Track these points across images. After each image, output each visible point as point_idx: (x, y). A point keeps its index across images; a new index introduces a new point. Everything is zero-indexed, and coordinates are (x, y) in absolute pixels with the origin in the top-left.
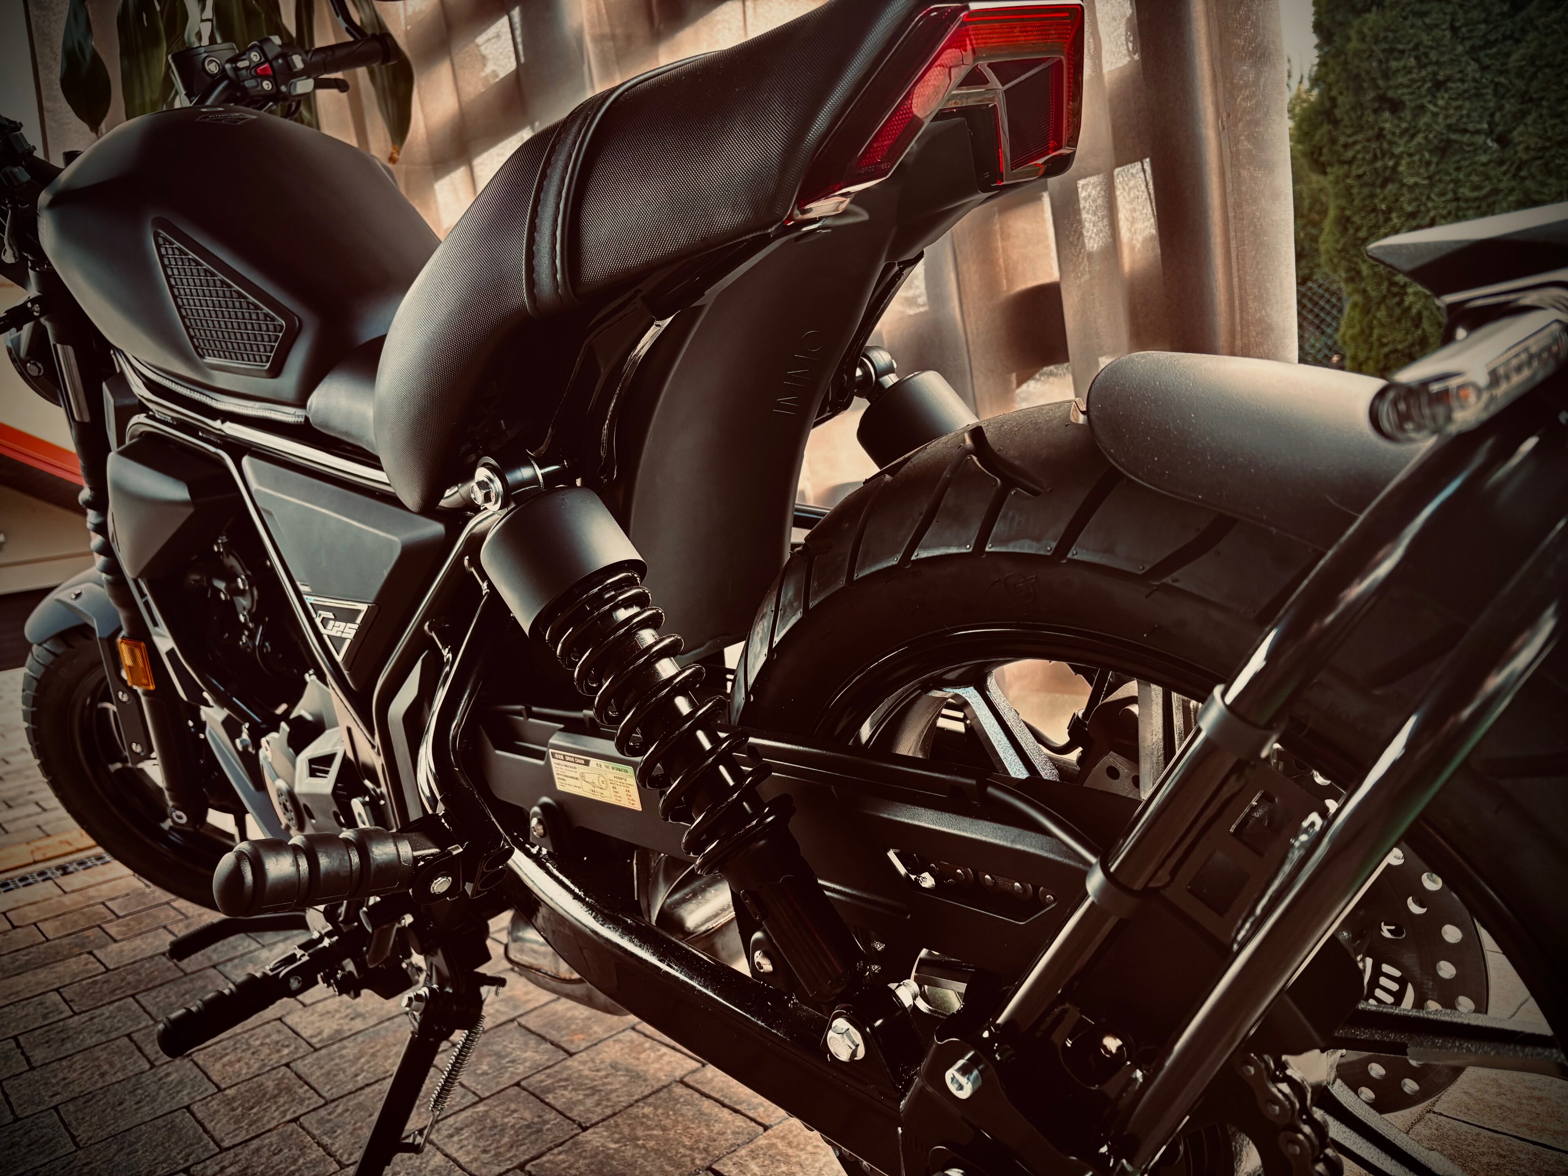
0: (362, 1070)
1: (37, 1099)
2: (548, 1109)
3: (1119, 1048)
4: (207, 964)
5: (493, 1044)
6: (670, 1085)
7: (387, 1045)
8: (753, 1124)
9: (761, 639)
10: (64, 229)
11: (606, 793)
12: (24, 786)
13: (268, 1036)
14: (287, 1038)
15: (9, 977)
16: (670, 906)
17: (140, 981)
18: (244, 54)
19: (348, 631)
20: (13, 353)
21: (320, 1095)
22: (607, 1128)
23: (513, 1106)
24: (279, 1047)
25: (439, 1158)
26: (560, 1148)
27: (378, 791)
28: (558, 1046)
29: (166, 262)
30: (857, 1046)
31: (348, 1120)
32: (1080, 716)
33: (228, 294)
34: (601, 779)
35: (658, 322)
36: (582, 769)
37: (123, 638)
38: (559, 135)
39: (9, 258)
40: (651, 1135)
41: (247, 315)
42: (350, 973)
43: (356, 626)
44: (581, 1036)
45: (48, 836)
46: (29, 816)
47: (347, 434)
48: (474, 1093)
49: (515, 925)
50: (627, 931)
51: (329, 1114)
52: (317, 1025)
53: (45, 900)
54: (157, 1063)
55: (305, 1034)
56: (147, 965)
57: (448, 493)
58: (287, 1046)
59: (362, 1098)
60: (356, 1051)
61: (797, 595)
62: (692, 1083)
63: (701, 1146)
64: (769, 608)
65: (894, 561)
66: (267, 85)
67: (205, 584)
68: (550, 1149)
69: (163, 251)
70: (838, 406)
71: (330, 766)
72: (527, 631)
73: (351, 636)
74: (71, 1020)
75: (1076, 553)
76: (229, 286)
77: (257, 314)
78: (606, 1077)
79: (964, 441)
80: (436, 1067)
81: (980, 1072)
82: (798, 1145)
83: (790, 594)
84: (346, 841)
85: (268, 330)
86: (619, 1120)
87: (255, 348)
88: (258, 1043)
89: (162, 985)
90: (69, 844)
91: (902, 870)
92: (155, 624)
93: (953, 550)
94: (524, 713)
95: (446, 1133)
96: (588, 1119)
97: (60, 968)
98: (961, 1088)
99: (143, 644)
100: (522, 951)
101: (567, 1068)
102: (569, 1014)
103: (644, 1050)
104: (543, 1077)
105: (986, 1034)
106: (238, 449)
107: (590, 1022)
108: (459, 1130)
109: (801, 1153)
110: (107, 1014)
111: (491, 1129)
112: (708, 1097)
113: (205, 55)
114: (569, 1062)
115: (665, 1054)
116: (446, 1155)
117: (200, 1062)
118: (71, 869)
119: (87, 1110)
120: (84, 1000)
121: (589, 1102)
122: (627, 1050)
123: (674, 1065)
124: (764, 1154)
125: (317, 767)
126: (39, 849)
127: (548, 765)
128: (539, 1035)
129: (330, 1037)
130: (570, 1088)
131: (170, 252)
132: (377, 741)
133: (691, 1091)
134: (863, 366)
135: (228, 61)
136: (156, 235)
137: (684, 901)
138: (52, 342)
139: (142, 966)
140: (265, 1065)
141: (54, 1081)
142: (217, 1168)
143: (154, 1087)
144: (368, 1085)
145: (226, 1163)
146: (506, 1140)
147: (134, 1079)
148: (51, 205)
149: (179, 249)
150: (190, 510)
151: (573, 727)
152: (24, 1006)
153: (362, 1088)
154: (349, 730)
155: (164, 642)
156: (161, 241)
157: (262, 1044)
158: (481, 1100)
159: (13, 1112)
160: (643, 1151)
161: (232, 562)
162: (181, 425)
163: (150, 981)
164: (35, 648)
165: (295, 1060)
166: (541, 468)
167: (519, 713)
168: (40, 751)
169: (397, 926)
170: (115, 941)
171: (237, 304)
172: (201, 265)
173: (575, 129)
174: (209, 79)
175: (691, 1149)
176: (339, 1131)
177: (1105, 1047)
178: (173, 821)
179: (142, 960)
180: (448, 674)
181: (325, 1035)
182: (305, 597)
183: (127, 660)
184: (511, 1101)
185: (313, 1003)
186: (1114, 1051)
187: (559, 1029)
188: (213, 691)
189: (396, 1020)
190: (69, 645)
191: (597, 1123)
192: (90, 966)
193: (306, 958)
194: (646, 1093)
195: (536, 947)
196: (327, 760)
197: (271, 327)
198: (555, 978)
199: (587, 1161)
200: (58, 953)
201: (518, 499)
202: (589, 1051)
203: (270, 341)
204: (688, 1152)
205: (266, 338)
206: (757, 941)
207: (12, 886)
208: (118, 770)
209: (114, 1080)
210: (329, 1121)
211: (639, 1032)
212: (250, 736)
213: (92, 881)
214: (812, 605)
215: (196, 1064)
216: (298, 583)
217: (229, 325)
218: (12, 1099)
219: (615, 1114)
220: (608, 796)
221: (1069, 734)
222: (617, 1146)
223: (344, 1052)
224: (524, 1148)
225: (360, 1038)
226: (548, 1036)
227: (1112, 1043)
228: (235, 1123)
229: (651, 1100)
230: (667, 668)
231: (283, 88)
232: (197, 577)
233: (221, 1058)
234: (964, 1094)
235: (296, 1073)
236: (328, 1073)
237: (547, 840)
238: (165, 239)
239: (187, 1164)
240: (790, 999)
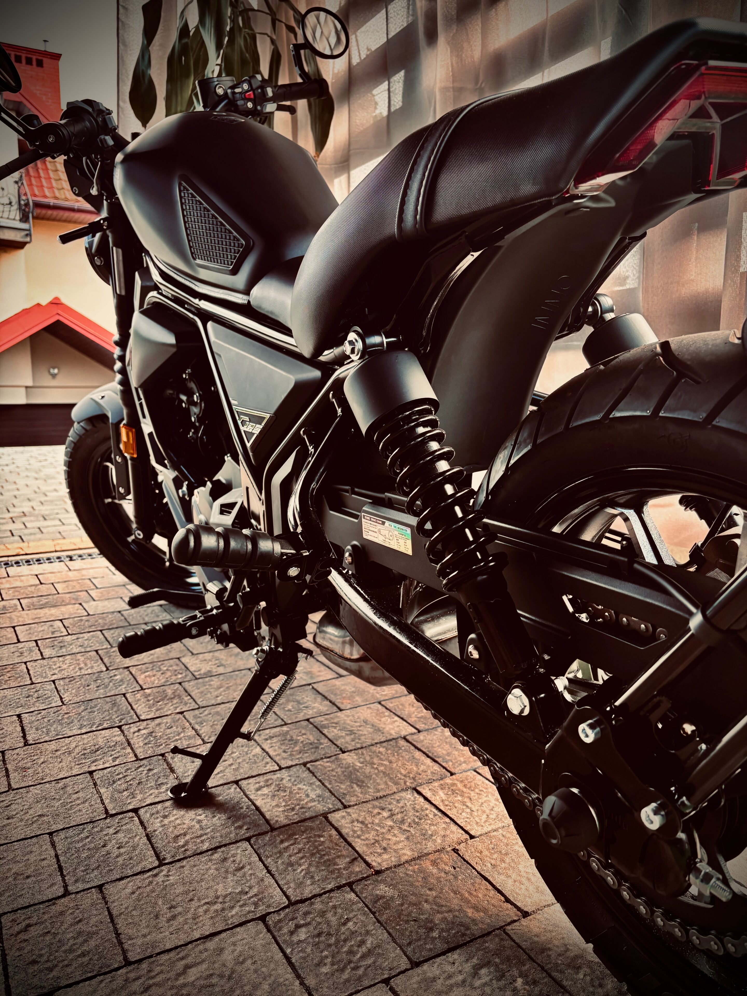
0: (221, 695)
1: (44, 675)
2: (323, 737)
3: (693, 731)
4: (142, 622)
5: (296, 696)
6: (398, 738)
7: (236, 684)
8: (444, 770)
9: (502, 461)
10: (129, 177)
11: (392, 542)
12: (54, 509)
13: (171, 666)
14: (181, 669)
15: (36, 609)
16: (417, 622)
17: (105, 624)
18: (239, 84)
19: (257, 429)
20: (88, 251)
21: (196, 702)
22: (357, 754)
23: (303, 732)
24: (176, 673)
25: (258, 750)
26: (328, 760)
27: (259, 527)
28: (334, 704)
29: (183, 201)
30: (525, 706)
31: (210, 719)
32: (699, 545)
33: (215, 223)
34: (391, 534)
35: (472, 253)
36: (380, 526)
37: (124, 424)
38: (431, 131)
39: (94, 192)
40: (382, 764)
41: (224, 236)
42: (225, 632)
43: (261, 427)
44: (348, 701)
45: (64, 538)
46: (55, 526)
47: (272, 313)
48: (282, 720)
49: (323, 622)
50: (393, 623)
51: (201, 714)
52: (198, 665)
53: (59, 572)
54: (110, 668)
55: (192, 669)
56: (110, 616)
57: (326, 352)
58: (181, 674)
59: (219, 709)
60: (219, 683)
61: (529, 435)
62: (410, 740)
63: (411, 776)
64: (509, 445)
65: (597, 418)
66: (250, 105)
67: (175, 396)
68: (322, 759)
69: (183, 194)
70: (575, 327)
71: (232, 509)
72: (364, 432)
73: (258, 433)
74: (66, 637)
75: (720, 422)
76: (216, 218)
77: (230, 236)
78: (360, 726)
79: (656, 348)
80: (261, 701)
81: (601, 730)
82: (470, 787)
83: (526, 435)
84: (246, 536)
85: (234, 246)
86: (365, 752)
87: (225, 256)
88: (165, 668)
89: (117, 628)
90: (75, 544)
91: (571, 609)
92: (144, 417)
93: (638, 413)
94: (350, 491)
95: (264, 737)
96: (346, 747)
97: (63, 609)
98: (587, 736)
99: (134, 430)
100: (324, 638)
101: (337, 717)
102: (343, 688)
103: (385, 716)
104: (323, 719)
105: (608, 709)
106: (206, 317)
107: (354, 694)
108: (271, 737)
109: (472, 792)
110: (86, 638)
111: (289, 740)
112: (419, 750)
113: (216, 83)
114: (339, 714)
115: (396, 721)
116: (263, 749)
117: (133, 673)
118: (74, 558)
119: (70, 686)
120: (75, 628)
121: (348, 738)
122: (374, 714)
123: (401, 728)
124: (449, 788)
125: (226, 509)
126: (58, 544)
127: (361, 522)
128: (324, 696)
129: (205, 674)
130: (338, 728)
131: (186, 195)
132: (263, 497)
133: (409, 744)
134: (594, 305)
135: (230, 88)
136: (180, 185)
137: (426, 621)
138: (111, 245)
139: (107, 616)
140: (168, 681)
141: (54, 667)
142: (136, 729)
143: (106, 681)
144: (223, 703)
145: (141, 727)
146: (297, 748)
147: (97, 675)
148: (123, 162)
149: (192, 194)
150: (174, 350)
151: (378, 502)
152: (42, 626)
153: (219, 704)
154: (247, 488)
155: (147, 427)
156: (182, 188)
157: (167, 670)
158: (286, 724)
159: (31, 679)
160: (376, 771)
161: (193, 385)
162: (177, 300)
163: (111, 625)
164: (76, 424)
165: (184, 682)
166: (386, 338)
167: (347, 491)
168: (70, 485)
169: (256, 609)
170: (94, 600)
171: (219, 230)
172: (203, 204)
173: (441, 128)
174: (217, 98)
175: (405, 776)
176: (205, 724)
177: (684, 729)
178: (135, 536)
179: (107, 613)
180: (310, 462)
181: (202, 672)
182: (234, 407)
183: (124, 438)
184: (303, 728)
185: (197, 654)
186: (689, 733)
187: (335, 695)
188: (171, 461)
189: (243, 672)
190: (94, 426)
191: (351, 751)
192: (79, 611)
193: (202, 618)
194: (382, 740)
195: (332, 637)
196: (231, 506)
197: (236, 245)
198: (342, 657)
199: (343, 770)
200: (63, 601)
201: (371, 354)
202: (351, 710)
203: (235, 253)
204: (403, 777)
205: (233, 251)
206: (472, 639)
207: (42, 561)
208: (109, 503)
209: (86, 673)
210: (199, 717)
211: (383, 705)
212: (188, 489)
213: (85, 567)
214: (539, 441)
215: (131, 673)
216: (230, 399)
217: (213, 242)
218: (31, 672)
219: (362, 748)
220: (393, 545)
221: (690, 556)
222: (361, 765)
223: (212, 683)
224: (307, 755)
225: (221, 677)
226: (328, 697)
227: (689, 728)
228: (149, 708)
229: (384, 744)
230: (443, 466)
231: (259, 108)
232: (171, 392)
233: (145, 672)
234: (588, 740)
235: (184, 689)
236: (202, 692)
237: (353, 566)
238: (185, 187)
239: (120, 724)
240: (487, 677)
